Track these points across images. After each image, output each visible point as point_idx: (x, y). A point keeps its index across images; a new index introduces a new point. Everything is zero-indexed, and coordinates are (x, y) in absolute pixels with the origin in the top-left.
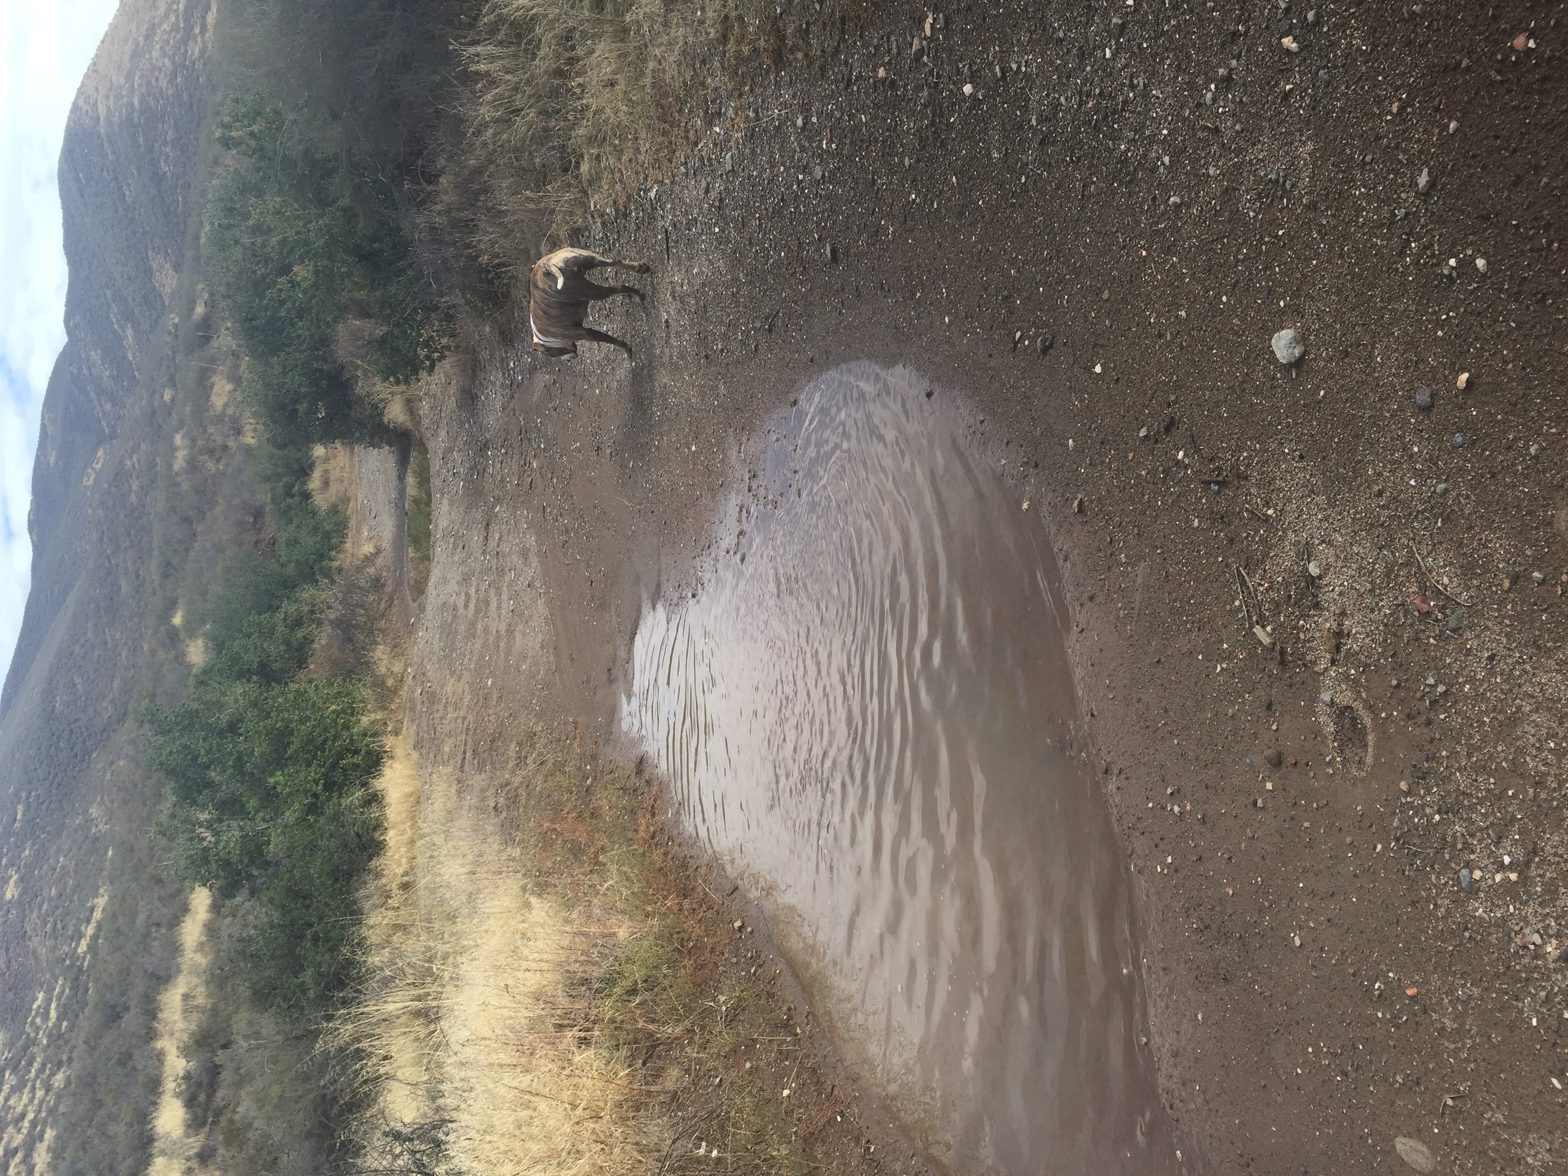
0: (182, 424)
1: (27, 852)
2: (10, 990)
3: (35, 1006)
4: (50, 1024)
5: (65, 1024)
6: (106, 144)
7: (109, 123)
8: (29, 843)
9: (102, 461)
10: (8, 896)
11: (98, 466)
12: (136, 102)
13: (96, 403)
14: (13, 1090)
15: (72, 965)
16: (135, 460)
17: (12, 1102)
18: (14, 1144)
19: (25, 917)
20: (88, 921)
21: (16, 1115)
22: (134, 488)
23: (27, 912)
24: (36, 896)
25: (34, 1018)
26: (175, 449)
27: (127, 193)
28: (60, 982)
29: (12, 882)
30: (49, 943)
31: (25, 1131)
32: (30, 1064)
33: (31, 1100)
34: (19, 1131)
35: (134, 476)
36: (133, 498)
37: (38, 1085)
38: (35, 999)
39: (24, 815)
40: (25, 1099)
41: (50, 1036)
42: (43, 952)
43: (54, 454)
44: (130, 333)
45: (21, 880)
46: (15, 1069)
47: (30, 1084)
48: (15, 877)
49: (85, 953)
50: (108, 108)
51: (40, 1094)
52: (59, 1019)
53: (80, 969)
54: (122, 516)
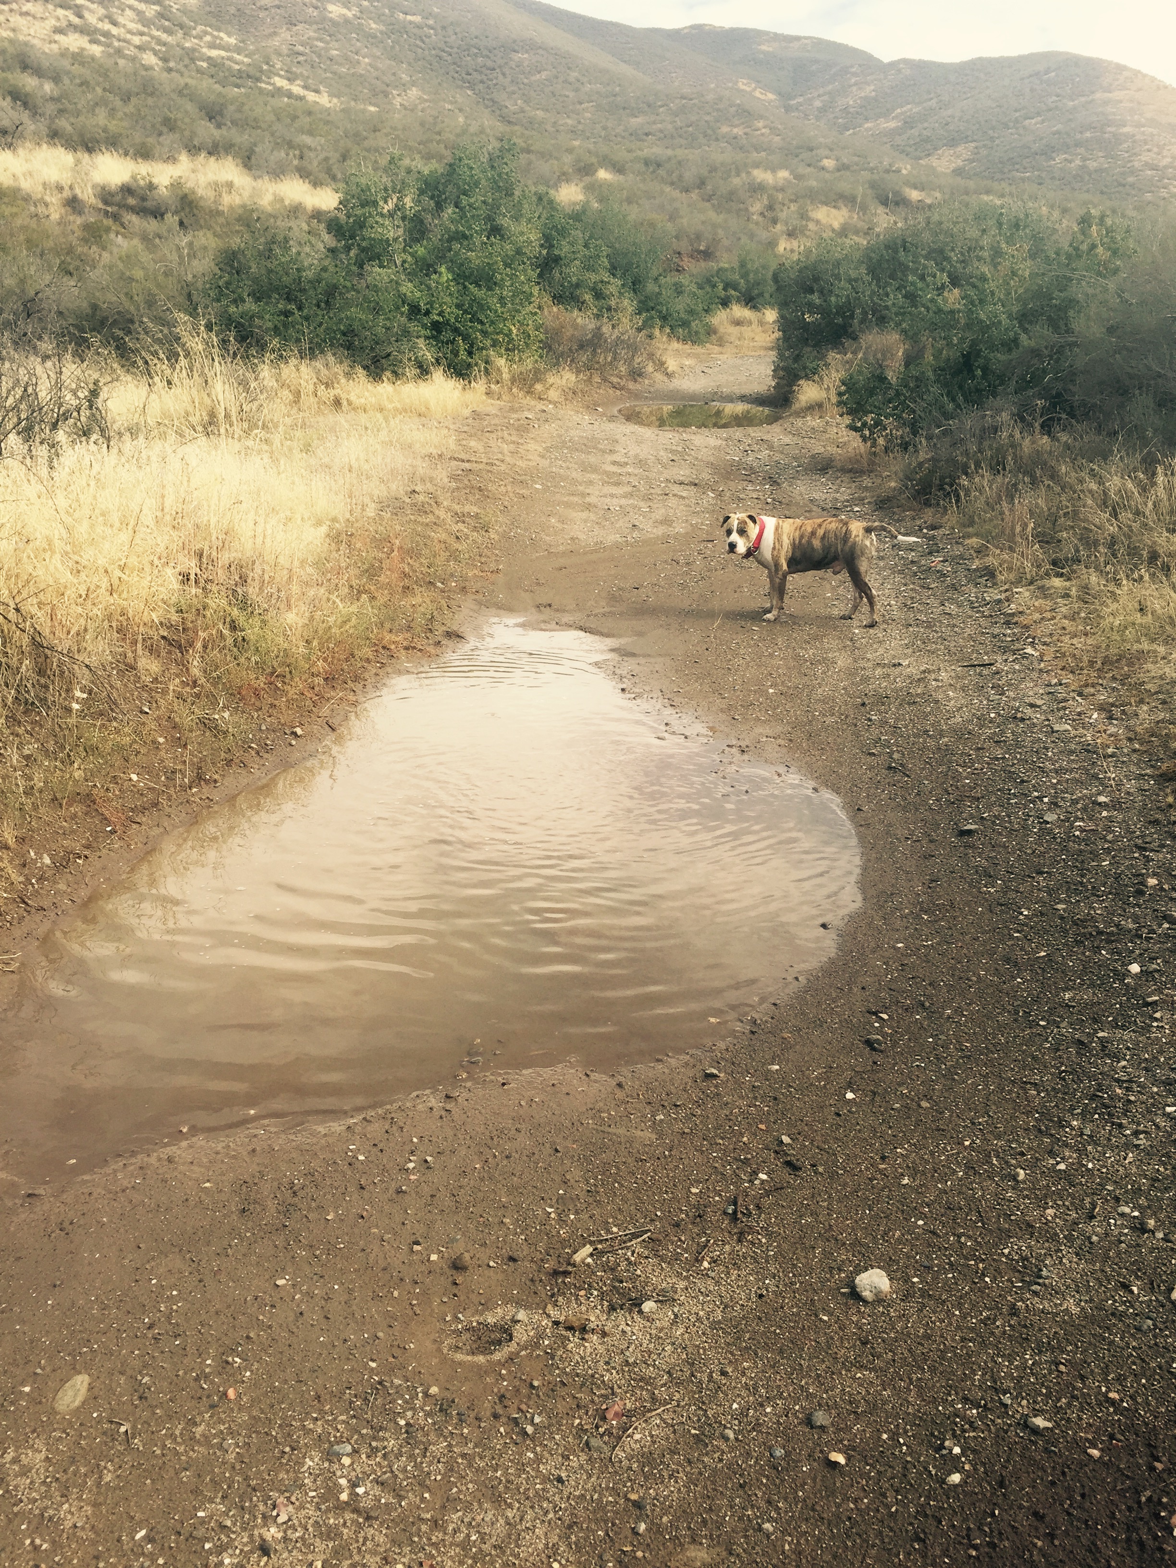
0: (798, 177)
1: (374, 26)
2: (239, 10)
3: (222, 35)
4: (205, 50)
5: (205, 65)
6: (1083, 99)
7: (1106, 103)
8: (382, 28)
9: (763, 97)
10: (331, 7)
11: (757, 94)
12: (1126, 130)
13: (821, 91)
14: (139, 13)
15: (261, 71)
16: (764, 131)
17: (128, 12)
18: (87, 14)
19: (310, 24)
20: (306, 87)
21: (115, 17)
22: (735, 130)
23: (315, 27)
24: (330, 36)
25: (211, 34)
26: (774, 170)
27: (1033, 121)
28: (246, 60)
29: (345, 11)
30: (285, 49)
31: (100, 25)
32: (166, 30)
33: (130, 32)
34: (100, 20)
35: (748, 130)
36: (725, 129)
37: (145, 38)
38: (229, 34)
39: (411, 22)
40: (132, 26)
41: (194, 50)
42: (276, 42)
43: (771, 49)
44: (892, 124)
45: (347, 21)
46: (161, 15)
47: (146, 30)
48: (349, 14)
49: (274, 84)
50: (1121, 102)
51: (136, 40)
52: (209, 59)
53: (258, 80)
54: (707, 118)
